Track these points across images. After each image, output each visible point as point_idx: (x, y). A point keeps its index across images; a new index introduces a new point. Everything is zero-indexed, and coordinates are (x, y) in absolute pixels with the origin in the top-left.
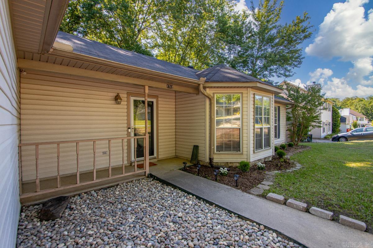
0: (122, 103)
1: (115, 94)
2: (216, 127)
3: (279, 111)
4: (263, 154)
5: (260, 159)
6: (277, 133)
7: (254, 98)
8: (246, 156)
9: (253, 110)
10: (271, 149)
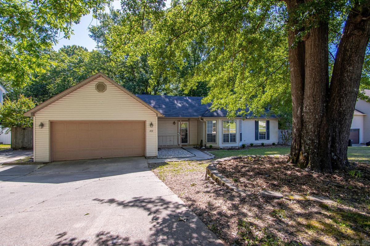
0: (176, 124)
1: (173, 122)
2: (207, 133)
3: (268, 123)
4: (230, 145)
5: (228, 147)
6: (265, 136)
7: (222, 122)
8: (218, 145)
9: (221, 127)
10: (236, 143)
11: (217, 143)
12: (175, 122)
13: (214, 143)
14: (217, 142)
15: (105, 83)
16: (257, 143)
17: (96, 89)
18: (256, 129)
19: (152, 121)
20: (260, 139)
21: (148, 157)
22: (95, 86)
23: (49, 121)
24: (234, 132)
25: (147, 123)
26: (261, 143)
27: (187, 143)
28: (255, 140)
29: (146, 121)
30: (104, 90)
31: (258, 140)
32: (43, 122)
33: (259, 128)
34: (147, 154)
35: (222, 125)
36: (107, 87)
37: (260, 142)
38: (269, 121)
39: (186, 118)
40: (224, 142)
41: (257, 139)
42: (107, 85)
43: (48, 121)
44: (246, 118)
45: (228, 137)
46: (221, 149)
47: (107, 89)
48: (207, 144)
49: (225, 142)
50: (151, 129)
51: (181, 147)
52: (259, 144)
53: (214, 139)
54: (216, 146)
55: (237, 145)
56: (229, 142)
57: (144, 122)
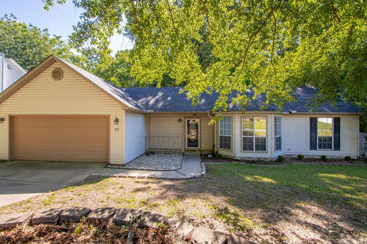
0: (181, 122)
1: (179, 119)
2: (219, 135)
3: (337, 122)
4: (254, 155)
5: (251, 158)
6: (331, 144)
7: (241, 119)
8: (234, 153)
9: (240, 126)
10: (267, 152)
11: (233, 151)
12: (181, 119)
13: (228, 150)
14: (233, 149)
15: (61, 68)
16: (314, 154)
17: (52, 77)
18: (311, 131)
19: (117, 116)
20: (320, 147)
21: (112, 165)
22: (51, 73)
23: (9, 115)
24: (264, 135)
25: (111, 118)
26: (321, 154)
27: (198, 146)
28: (310, 149)
29: (110, 115)
30: (60, 77)
31: (316, 150)
32: (3, 116)
33: (319, 130)
34: (111, 160)
35: (241, 123)
36: (64, 73)
37: (319, 153)
38: (339, 118)
39: (190, 114)
40: (244, 149)
41: (313, 146)
42: (64, 71)
43: (7, 115)
44: (290, 113)
45: (252, 142)
46: (237, 160)
47: (64, 76)
48: (219, 151)
49: (247, 149)
50: (117, 126)
51: (183, 151)
52: (317, 156)
53: (228, 144)
54: (230, 155)
55: (269, 157)
56: (253, 150)
57: (107, 118)
